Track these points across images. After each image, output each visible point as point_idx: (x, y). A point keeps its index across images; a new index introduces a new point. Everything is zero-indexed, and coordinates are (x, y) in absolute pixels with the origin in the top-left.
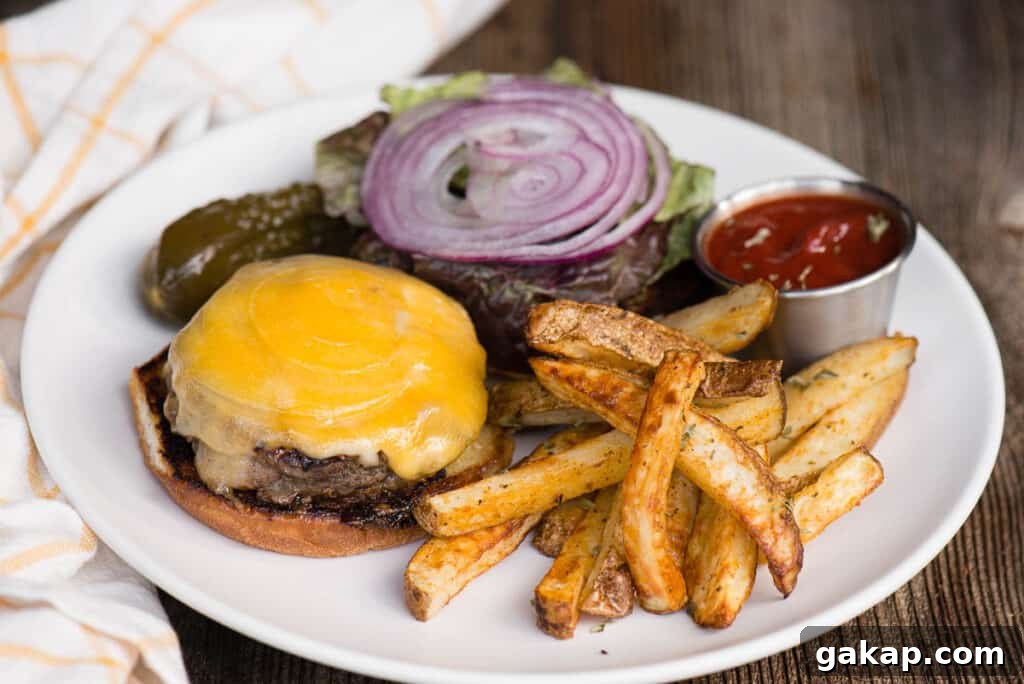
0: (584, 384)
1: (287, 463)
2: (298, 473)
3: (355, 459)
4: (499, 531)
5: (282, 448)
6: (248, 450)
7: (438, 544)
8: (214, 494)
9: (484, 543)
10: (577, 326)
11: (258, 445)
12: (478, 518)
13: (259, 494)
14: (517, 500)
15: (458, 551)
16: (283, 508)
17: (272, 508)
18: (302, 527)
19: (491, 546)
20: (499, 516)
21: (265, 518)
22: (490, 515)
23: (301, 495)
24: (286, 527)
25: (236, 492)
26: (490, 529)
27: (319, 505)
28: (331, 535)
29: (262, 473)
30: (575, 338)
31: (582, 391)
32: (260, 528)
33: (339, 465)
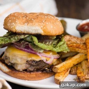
1: (32, 63)
2: (34, 64)
3: (43, 61)
4: (66, 71)
5: (31, 60)
6: (25, 62)
7: (57, 74)
8: (20, 71)
10: (69, 39)
11: (27, 60)
12: (63, 69)
13: (28, 70)
14: (68, 65)
16: (32, 71)
17: (30, 72)
18: (36, 74)
19: (66, 73)
21: (30, 73)
22: (65, 68)
23: (34, 69)
24: (33, 74)
25: (23, 70)
26: (64, 71)
27: (38, 70)
28: (40, 75)
29: (28, 66)
30: (69, 41)
32: (29, 75)
33: (41, 62)
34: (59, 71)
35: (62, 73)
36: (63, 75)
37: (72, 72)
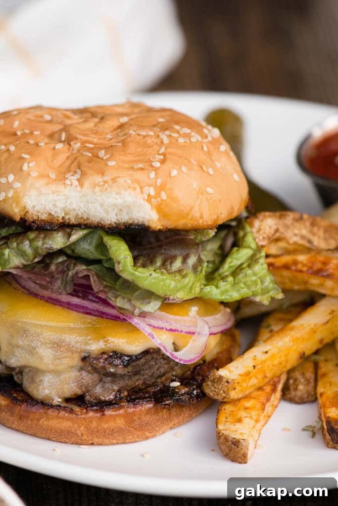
0: (300, 267)
1: (111, 364)
2: (121, 370)
3: (158, 351)
4: (268, 389)
6: (76, 361)
7: (228, 408)
8: (52, 406)
9: (263, 399)
10: (277, 231)
11: (83, 355)
12: (254, 381)
13: (88, 398)
14: (276, 362)
15: (246, 408)
16: (109, 404)
17: (102, 405)
18: (127, 415)
19: (268, 400)
20: (265, 377)
21: (98, 415)
22: (260, 376)
23: (119, 391)
24: (115, 418)
25: (67, 400)
26: (260, 389)
27: (135, 396)
28: (147, 418)
29: (88, 378)
30: (277, 240)
31: (301, 271)
32: (94, 424)
34: (233, 395)
35: (249, 404)
36: (254, 414)
37: (296, 389)
